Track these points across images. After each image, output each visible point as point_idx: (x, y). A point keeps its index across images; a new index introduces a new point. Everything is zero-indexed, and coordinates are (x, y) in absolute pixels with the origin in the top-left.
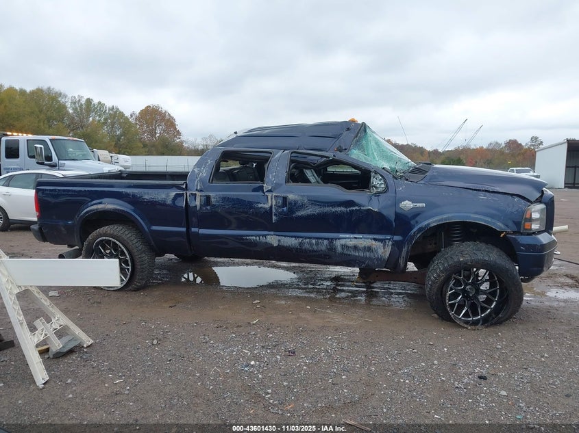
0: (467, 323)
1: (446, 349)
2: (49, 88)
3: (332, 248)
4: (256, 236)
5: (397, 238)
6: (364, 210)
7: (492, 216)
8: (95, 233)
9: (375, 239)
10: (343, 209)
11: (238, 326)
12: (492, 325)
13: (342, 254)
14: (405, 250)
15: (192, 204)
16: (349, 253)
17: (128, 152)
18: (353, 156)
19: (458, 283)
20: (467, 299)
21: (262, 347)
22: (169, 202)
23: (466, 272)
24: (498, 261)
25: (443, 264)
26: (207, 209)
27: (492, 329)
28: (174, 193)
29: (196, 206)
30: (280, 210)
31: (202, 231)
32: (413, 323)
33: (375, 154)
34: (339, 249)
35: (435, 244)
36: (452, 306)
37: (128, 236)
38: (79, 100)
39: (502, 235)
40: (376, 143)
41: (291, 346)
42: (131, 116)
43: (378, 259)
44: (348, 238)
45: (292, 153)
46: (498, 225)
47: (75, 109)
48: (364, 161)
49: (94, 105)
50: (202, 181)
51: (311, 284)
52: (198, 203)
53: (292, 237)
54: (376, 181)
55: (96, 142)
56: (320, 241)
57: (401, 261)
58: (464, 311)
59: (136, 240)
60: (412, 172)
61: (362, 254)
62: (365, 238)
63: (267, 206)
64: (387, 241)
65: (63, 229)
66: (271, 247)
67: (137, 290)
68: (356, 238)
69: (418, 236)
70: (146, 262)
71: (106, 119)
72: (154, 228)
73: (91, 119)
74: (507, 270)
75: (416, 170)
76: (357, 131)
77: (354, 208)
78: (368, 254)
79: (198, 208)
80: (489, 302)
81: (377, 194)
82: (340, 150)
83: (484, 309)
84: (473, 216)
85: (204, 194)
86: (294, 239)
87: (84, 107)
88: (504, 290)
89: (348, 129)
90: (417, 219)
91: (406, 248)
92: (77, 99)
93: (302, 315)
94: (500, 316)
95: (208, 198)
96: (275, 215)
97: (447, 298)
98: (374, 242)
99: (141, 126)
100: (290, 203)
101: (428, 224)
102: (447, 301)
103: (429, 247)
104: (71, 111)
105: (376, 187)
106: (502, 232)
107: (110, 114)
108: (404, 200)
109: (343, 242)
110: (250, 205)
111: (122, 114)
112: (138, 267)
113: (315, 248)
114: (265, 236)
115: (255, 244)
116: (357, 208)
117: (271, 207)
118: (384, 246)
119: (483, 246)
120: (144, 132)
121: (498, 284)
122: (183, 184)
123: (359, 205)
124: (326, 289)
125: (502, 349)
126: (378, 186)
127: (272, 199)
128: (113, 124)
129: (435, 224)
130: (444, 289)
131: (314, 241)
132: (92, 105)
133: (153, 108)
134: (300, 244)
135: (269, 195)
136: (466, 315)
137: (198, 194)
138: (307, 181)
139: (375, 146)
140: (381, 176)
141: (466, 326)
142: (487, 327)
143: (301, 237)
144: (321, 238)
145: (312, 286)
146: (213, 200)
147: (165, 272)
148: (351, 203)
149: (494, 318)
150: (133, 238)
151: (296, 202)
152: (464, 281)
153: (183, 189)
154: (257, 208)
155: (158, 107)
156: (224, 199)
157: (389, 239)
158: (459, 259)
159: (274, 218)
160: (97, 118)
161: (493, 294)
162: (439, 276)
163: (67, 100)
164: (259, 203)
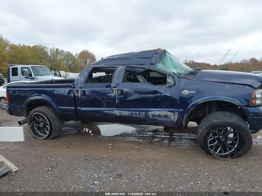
0: (221, 156)
1: (207, 173)
2: (40, 45)
3: (147, 116)
4: (108, 110)
5: (181, 110)
6: (163, 96)
7: (233, 97)
8: (32, 111)
9: (169, 111)
10: (152, 95)
11: (96, 159)
12: (235, 157)
13: (152, 119)
14: (185, 117)
15: (77, 95)
16: (156, 118)
17: (75, 71)
18: (158, 67)
19: (215, 134)
20: (220, 143)
21: (105, 172)
22: (66, 94)
23: (220, 128)
24: (237, 122)
25: (206, 124)
26: (84, 97)
27: (235, 160)
28: (68, 90)
29: (79, 96)
30: (120, 97)
31: (82, 109)
32: (191, 156)
33: (170, 65)
34: (151, 117)
35: (203, 112)
36: (211, 147)
37: (48, 112)
38: (53, 50)
39: (239, 108)
40: (171, 60)
41: (120, 172)
42: (76, 55)
43: (171, 122)
44: (155, 111)
45: (127, 67)
46: (236, 102)
47: (51, 54)
48: (164, 69)
49: (60, 51)
50: (81, 83)
51: (142, 134)
52: (79, 94)
53: (126, 111)
54: (169, 80)
55: (61, 67)
56: (141, 112)
57: (184, 123)
58: (219, 150)
59: (52, 114)
60: (188, 74)
61: (163, 119)
62: (164, 111)
63: (113, 95)
64: (176, 112)
65: (19, 109)
66: (116, 116)
67: (54, 138)
68: (159, 110)
69: (192, 109)
70: (57, 124)
71: (65, 57)
72: (60, 107)
73: (58, 57)
74: (242, 127)
75: (191, 73)
76: (161, 54)
77: (157, 95)
78: (166, 119)
79: (80, 97)
80: (233, 144)
81: (170, 87)
82: (152, 64)
83: (230, 149)
84: (222, 97)
85: (82, 89)
86: (127, 112)
87: (55, 52)
88: (241, 138)
89: (156, 53)
90: (191, 99)
91: (186, 116)
92: (52, 49)
93: (132, 152)
94: (240, 152)
95: (84, 92)
96: (117, 99)
97: (209, 143)
98: (168, 113)
99: (81, 60)
100: (125, 93)
101: (197, 102)
102: (208, 145)
103: (200, 114)
104: (50, 54)
105: (169, 83)
106: (239, 106)
107: (67, 55)
108: (184, 90)
109: (152, 113)
110: (105, 94)
111: (71, 55)
112: (53, 127)
113: (138, 116)
114: (113, 110)
115: (108, 115)
116: (159, 94)
117: (115, 95)
118: (174, 114)
119: (228, 114)
120: (82, 63)
121: (238, 134)
122: (72, 85)
123: (160, 93)
124: (148, 137)
125: (240, 173)
126: (170, 82)
127: (115, 91)
128: (68, 59)
129: (201, 102)
130: (207, 138)
131: (138, 113)
132: (59, 52)
133: (85, 52)
134: (131, 114)
135: (114, 89)
136: (220, 152)
137: (80, 90)
138: (138, 81)
139: (170, 61)
140: (172, 77)
141: (220, 158)
142: (232, 159)
143: (131, 111)
144: (141, 111)
145: (142, 135)
146: (86, 92)
147: (72, 128)
148: (156, 92)
149: (236, 154)
150: (50, 113)
151: (128, 92)
152: (218, 133)
153: (72, 88)
154: (108, 96)
155: (87, 51)
156: (92, 92)
157: (177, 111)
158: (214, 121)
159: (117, 101)
160: (61, 57)
161: (236, 140)
162: (204, 131)
163: (48, 50)
164: (109, 93)
